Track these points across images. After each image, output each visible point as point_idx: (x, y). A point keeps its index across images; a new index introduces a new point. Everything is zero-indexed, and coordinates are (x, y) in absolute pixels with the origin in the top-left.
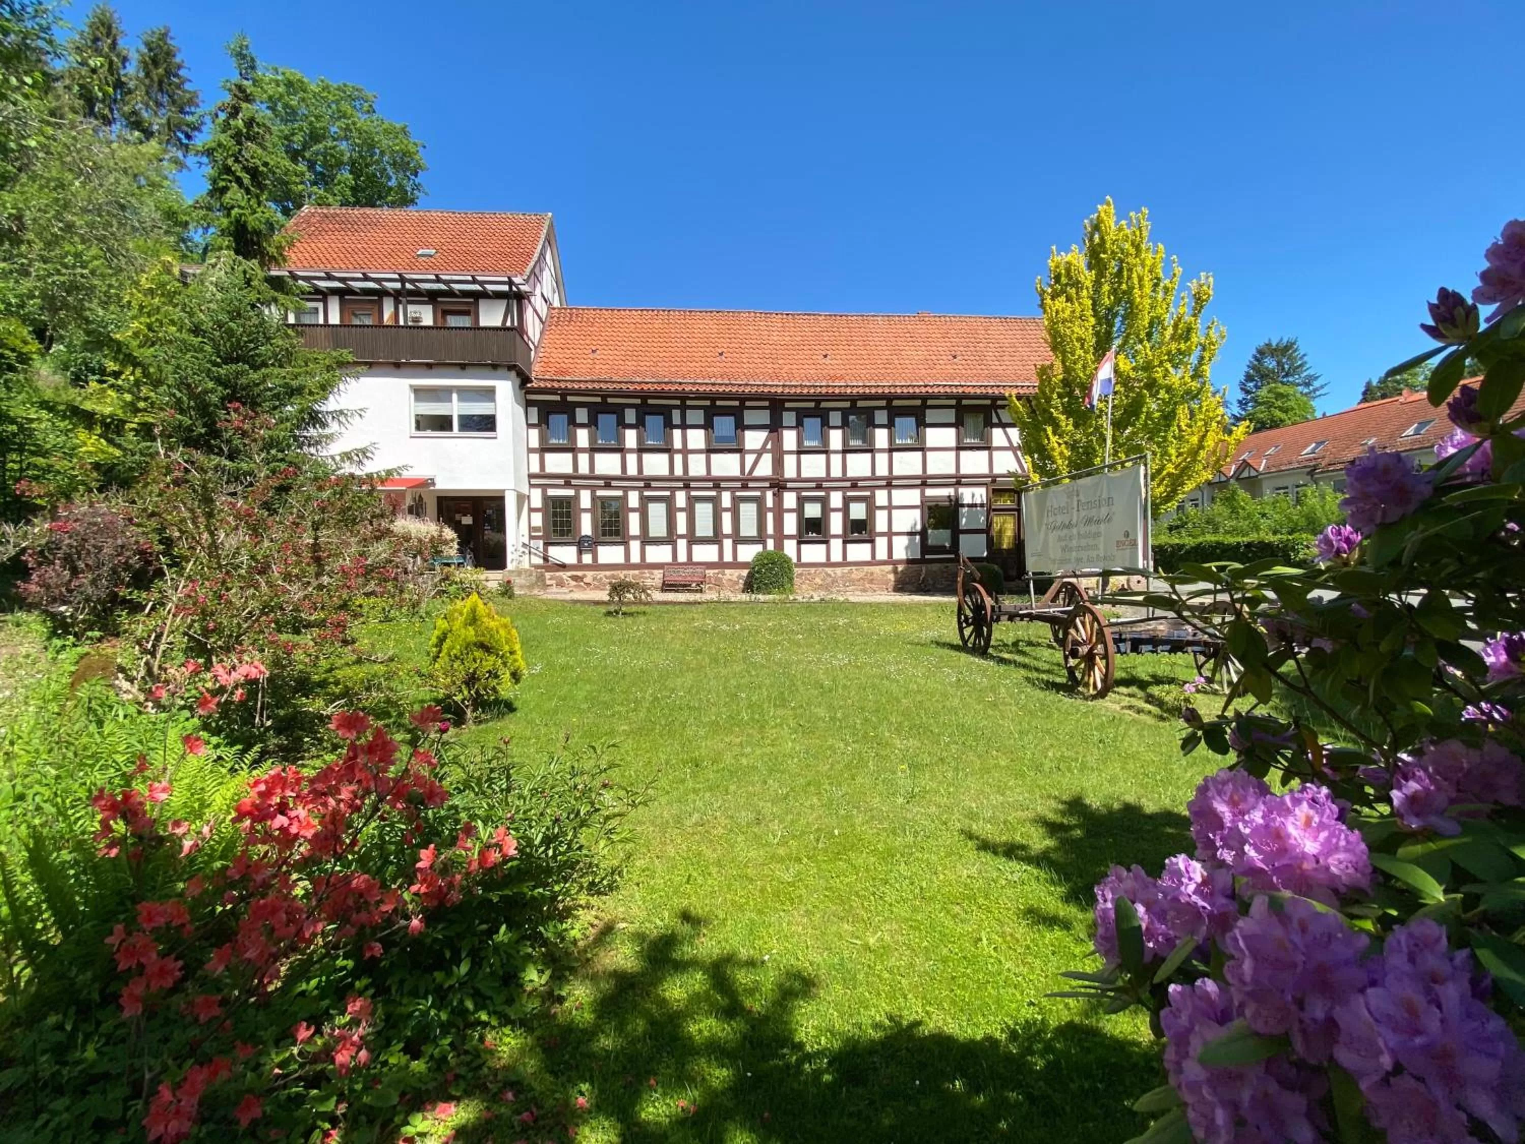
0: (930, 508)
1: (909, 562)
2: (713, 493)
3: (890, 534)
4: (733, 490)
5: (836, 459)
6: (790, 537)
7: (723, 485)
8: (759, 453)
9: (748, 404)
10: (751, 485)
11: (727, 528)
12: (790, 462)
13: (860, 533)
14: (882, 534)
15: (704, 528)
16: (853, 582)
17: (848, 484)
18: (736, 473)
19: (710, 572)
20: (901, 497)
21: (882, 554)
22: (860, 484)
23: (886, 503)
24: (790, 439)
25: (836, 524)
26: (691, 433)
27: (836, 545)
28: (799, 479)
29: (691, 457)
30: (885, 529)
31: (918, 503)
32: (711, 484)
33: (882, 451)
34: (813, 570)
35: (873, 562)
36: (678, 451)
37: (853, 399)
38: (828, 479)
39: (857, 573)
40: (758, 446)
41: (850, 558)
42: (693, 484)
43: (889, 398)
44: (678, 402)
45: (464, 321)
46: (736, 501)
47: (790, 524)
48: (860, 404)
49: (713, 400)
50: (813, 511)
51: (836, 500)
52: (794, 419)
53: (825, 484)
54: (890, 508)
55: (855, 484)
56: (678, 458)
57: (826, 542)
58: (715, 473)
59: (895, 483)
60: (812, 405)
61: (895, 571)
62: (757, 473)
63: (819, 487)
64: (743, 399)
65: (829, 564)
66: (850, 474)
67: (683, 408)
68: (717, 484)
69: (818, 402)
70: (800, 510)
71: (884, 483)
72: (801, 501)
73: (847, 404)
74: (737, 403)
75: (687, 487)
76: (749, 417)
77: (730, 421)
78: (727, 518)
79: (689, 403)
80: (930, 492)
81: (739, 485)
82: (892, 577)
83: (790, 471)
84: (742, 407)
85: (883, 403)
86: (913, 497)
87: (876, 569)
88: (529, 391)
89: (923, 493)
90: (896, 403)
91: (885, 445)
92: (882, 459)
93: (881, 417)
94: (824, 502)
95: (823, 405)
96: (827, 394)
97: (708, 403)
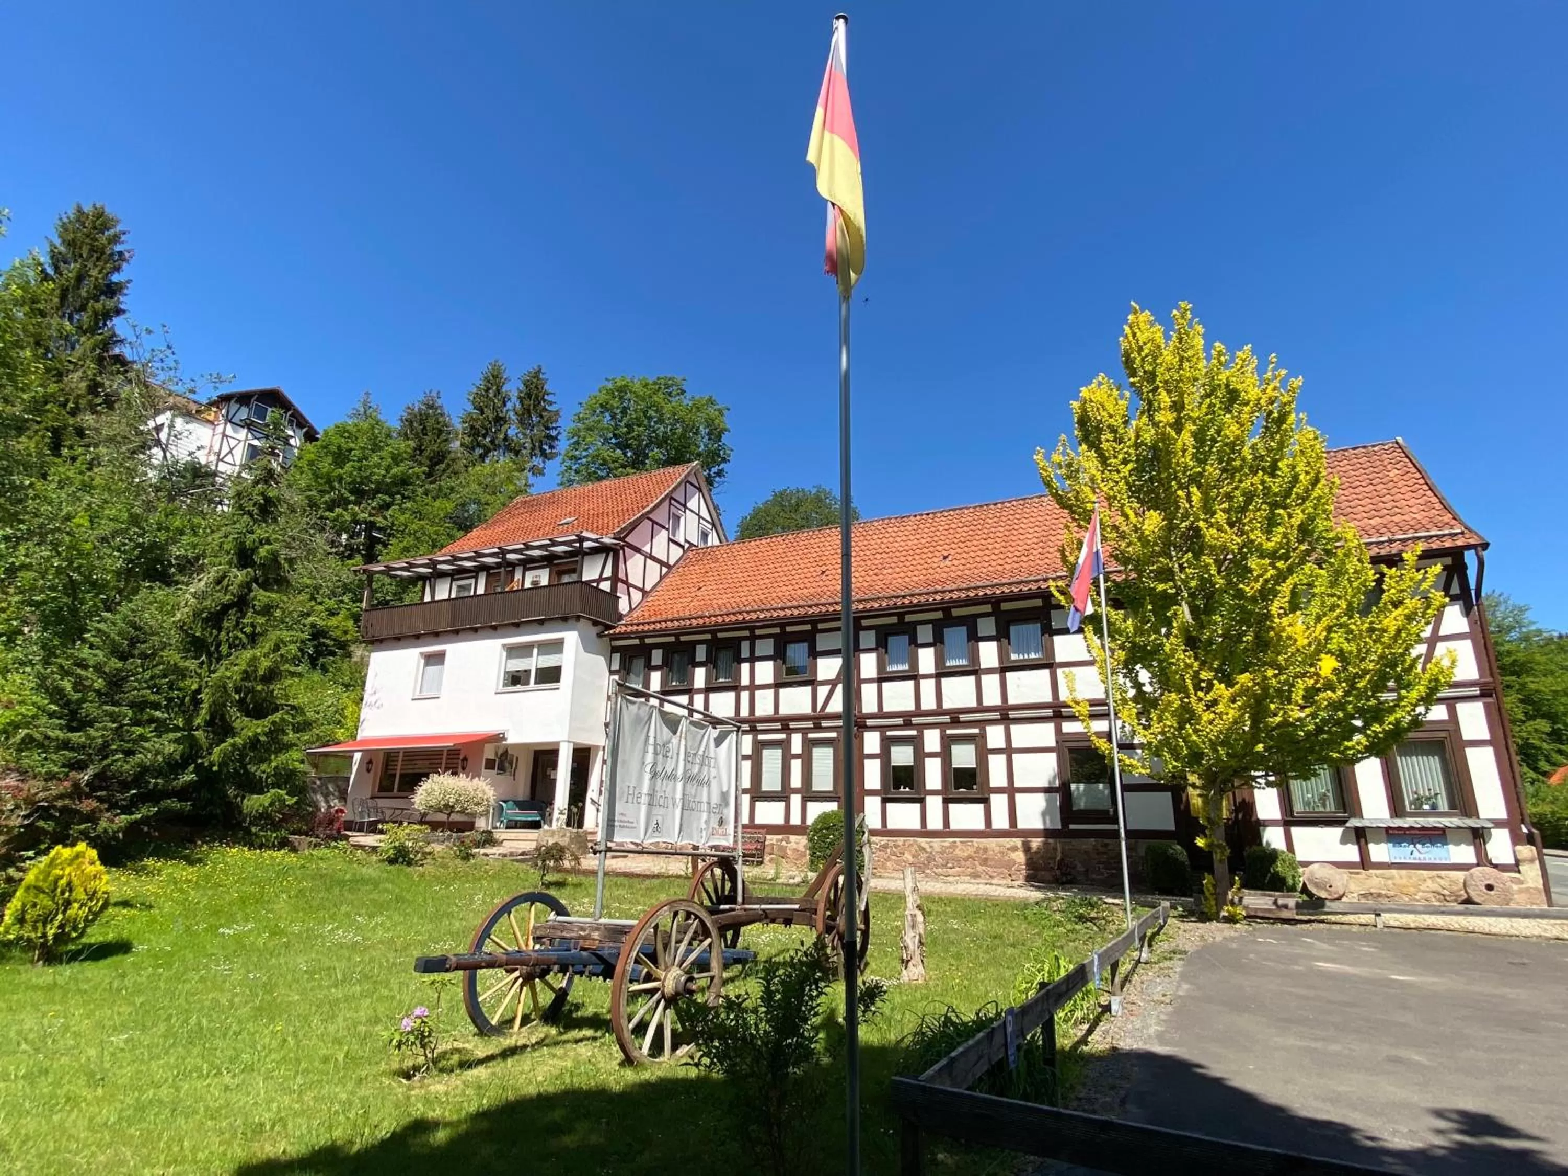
0: (1071, 750)
1: (1047, 833)
2: (783, 736)
3: (1011, 791)
4: (804, 731)
5: (927, 687)
6: (872, 793)
7: (793, 725)
8: (833, 684)
9: (820, 626)
10: (824, 724)
11: (796, 781)
12: (868, 693)
13: (970, 788)
14: (999, 790)
15: (771, 781)
16: (958, 861)
17: (946, 719)
18: (807, 710)
19: (771, 839)
20: (1023, 735)
21: (1000, 821)
22: (963, 717)
23: (1002, 744)
24: (868, 664)
25: (933, 775)
26: (759, 665)
27: (934, 804)
28: (881, 715)
29: (758, 693)
30: (1004, 783)
31: (1053, 743)
32: (778, 726)
33: (990, 671)
34: (900, 840)
35: (989, 832)
36: (745, 688)
37: (946, 607)
38: (919, 712)
39: (963, 848)
40: (832, 675)
41: (954, 826)
42: (760, 726)
43: (995, 601)
44: (746, 633)
45: (574, 577)
46: (809, 745)
47: (872, 775)
48: (956, 612)
49: (782, 626)
50: (902, 756)
51: (932, 740)
52: (874, 639)
53: (915, 720)
54: (1009, 751)
55: (955, 717)
56: (745, 695)
57: (921, 801)
58: (784, 711)
59: (1012, 714)
60: (894, 620)
61: (1027, 848)
62: (829, 710)
63: (908, 725)
64: (814, 621)
65: (925, 833)
66: (947, 705)
67: (753, 639)
68: (786, 724)
69: (901, 616)
70: (884, 756)
71: (996, 715)
72: (887, 743)
73: (939, 615)
74: (808, 627)
75: (753, 730)
76: (823, 642)
77: (803, 648)
78: (796, 766)
79: (758, 632)
80: (1069, 727)
81: (810, 724)
82: (1020, 857)
83: (869, 704)
84: (815, 631)
85: (988, 608)
86: (1045, 734)
87: (992, 843)
88: (614, 638)
89: (1058, 730)
90: (1005, 606)
91: (995, 664)
92: (991, 683)
93: (987, 626)
94: (917, 743)
95: (908, 618)
96: (911, 605)
97: (777, 630)
